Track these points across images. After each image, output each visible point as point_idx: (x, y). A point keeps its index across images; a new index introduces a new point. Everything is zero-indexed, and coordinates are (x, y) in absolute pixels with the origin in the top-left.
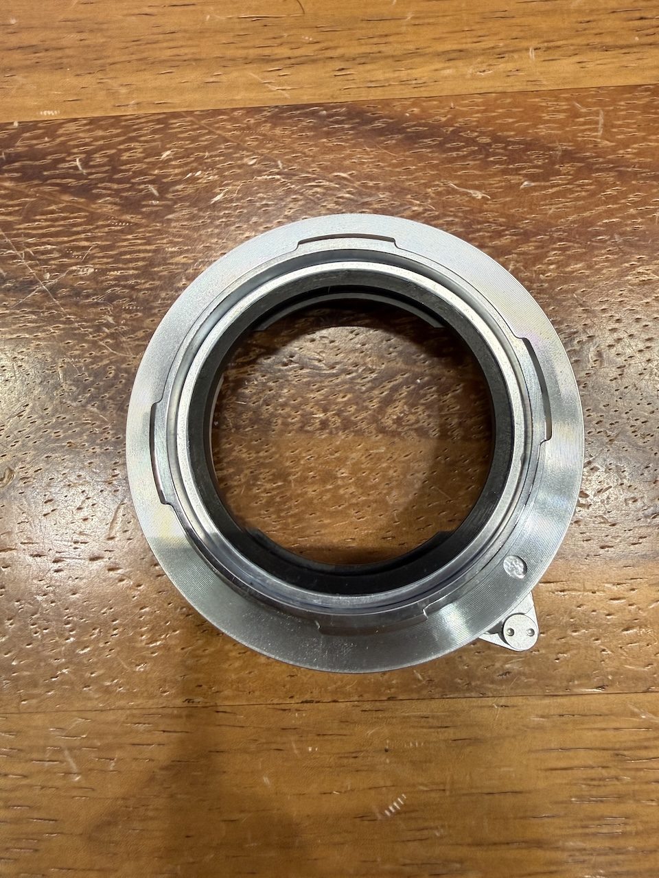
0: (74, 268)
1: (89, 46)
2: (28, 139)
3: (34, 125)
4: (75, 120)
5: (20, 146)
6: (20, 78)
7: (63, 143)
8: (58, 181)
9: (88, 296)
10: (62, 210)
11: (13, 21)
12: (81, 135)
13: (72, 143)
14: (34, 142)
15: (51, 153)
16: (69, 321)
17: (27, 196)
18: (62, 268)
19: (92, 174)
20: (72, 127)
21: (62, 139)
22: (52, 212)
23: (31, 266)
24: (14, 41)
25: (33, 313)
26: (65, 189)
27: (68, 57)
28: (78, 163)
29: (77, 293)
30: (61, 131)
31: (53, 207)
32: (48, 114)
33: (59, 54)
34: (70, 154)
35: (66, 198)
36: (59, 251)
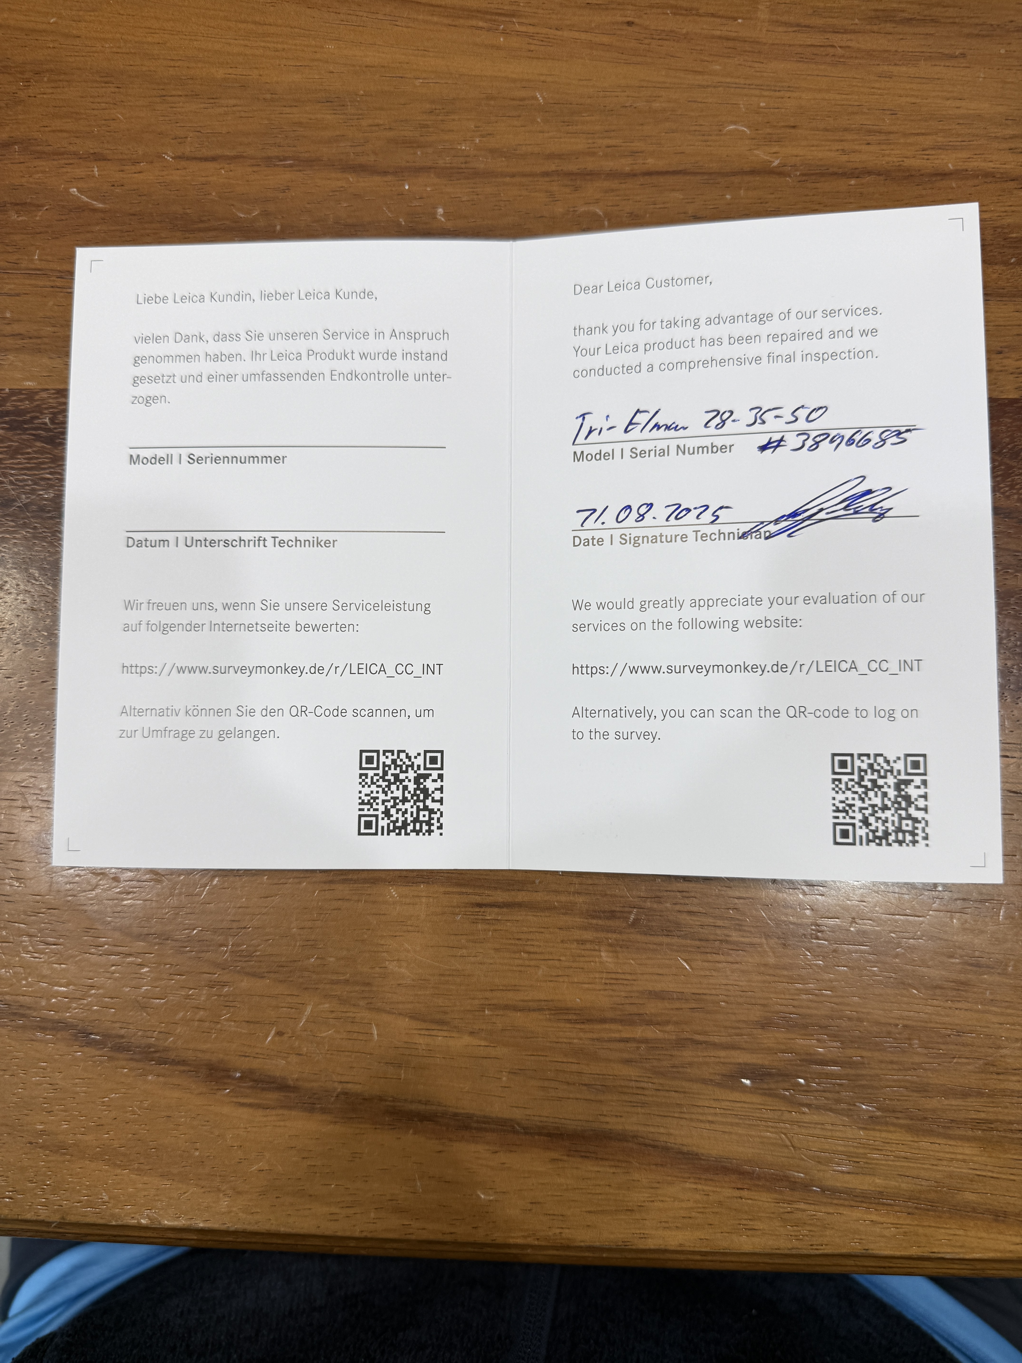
0: (41, 493)
1: (59, 337)
2: (14, 401)
3: (20, 392)
4: (47, 390)
5: (9, 406)
6: (11, 357)
7: (38, 406)
8: (34, 432)
9: (49, 512)
10: (36, 452)
11: (8, 315)
12: (51, 401)
13: (44, 406)
14: (19, 404)
15: (29, 412)
16: (35, 528)
17: (13, 441)
18: (33, 491)
19: (55, 428)
20: (44, 395)
21: (37, 403)
22: (28, 453)
23: (13, 489)
24: (8, 329)
25: (12, 521)
26: (38, 438)
27: (46, 344)
28: (47, 420)
29: (42, 509)
30: (37, 397)
31: (29, 450)
32: (29, 384)
33: (39, 341)
34: (42, 413)
35: (38, 444)
36: (31, 480)
